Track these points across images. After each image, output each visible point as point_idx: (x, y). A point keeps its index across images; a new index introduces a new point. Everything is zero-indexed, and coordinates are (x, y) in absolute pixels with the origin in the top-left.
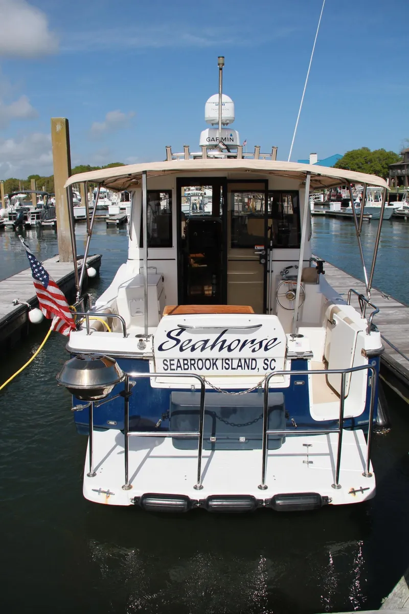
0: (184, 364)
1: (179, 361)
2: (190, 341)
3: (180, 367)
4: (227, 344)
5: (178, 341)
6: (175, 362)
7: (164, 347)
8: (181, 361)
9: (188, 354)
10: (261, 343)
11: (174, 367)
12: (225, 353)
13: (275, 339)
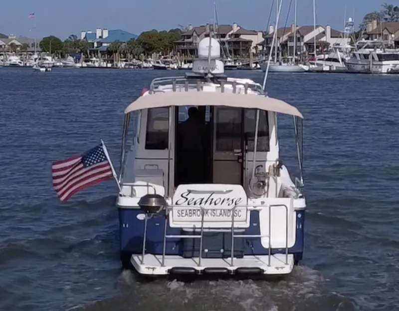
0: (190, 213)
1: (186, 211)
2: (193, 199)
3: (187, 215)
4: (213, 201)
5: (187, 199)
6: (184, 212)
7: (178, 203)
8: (188, 211)
9: (192, 207)
10: (233, 201)
11: (183, 215)
12: (213, 206)
13: (240, 199)
